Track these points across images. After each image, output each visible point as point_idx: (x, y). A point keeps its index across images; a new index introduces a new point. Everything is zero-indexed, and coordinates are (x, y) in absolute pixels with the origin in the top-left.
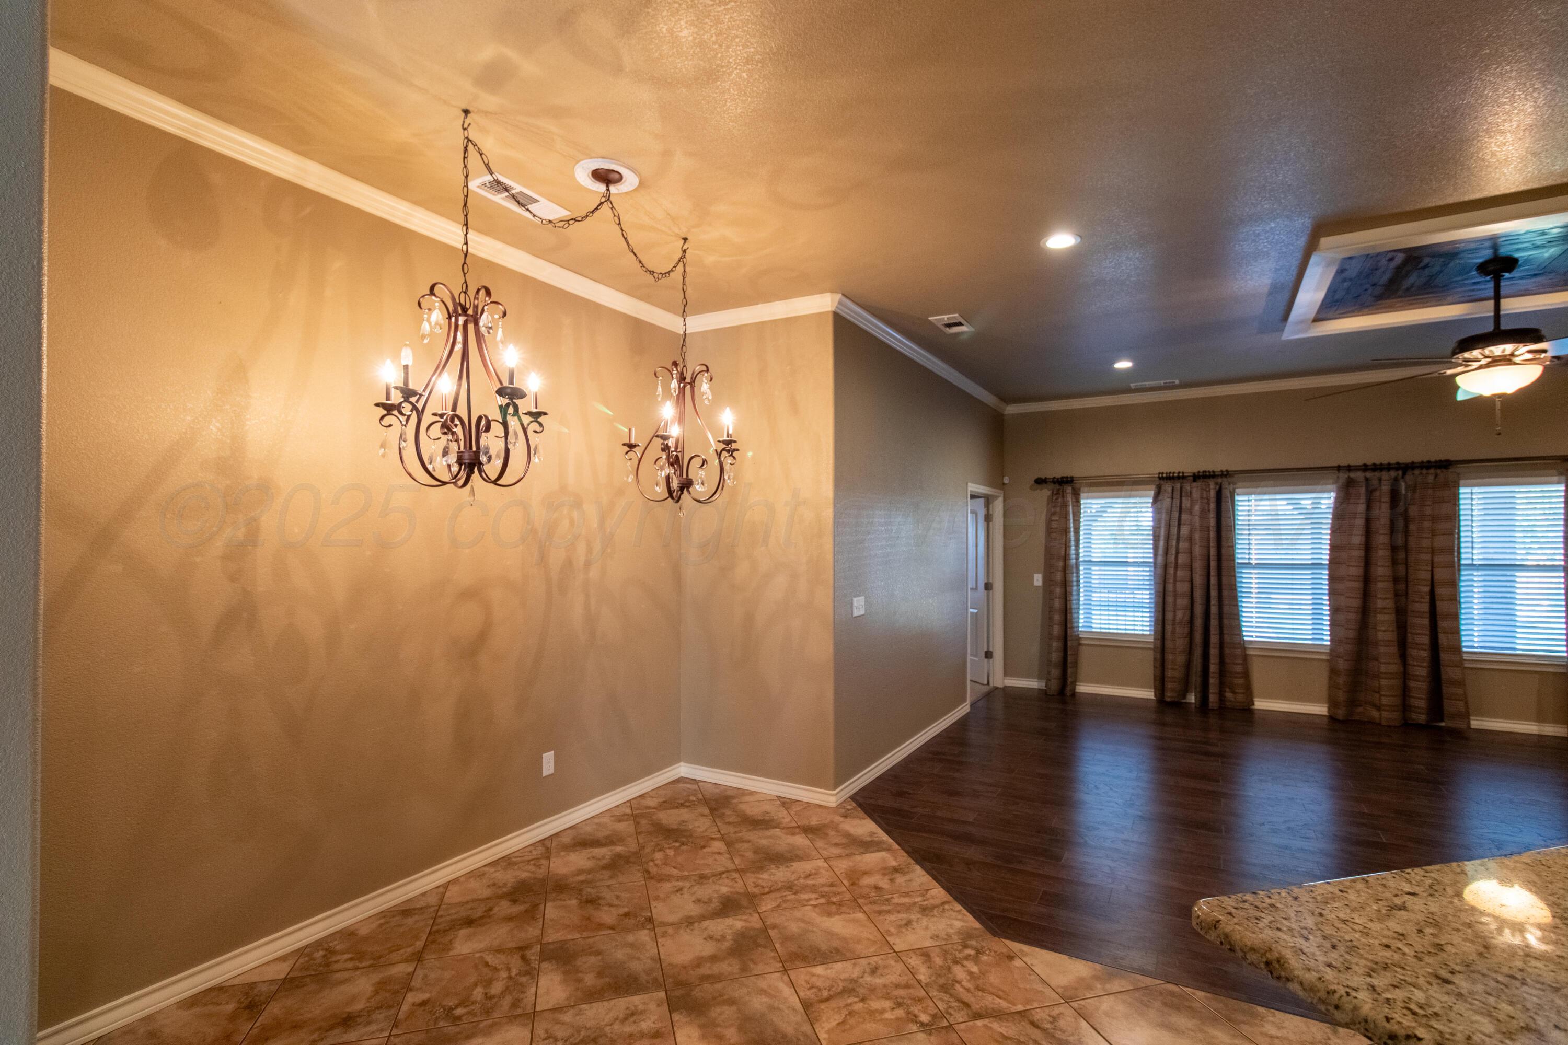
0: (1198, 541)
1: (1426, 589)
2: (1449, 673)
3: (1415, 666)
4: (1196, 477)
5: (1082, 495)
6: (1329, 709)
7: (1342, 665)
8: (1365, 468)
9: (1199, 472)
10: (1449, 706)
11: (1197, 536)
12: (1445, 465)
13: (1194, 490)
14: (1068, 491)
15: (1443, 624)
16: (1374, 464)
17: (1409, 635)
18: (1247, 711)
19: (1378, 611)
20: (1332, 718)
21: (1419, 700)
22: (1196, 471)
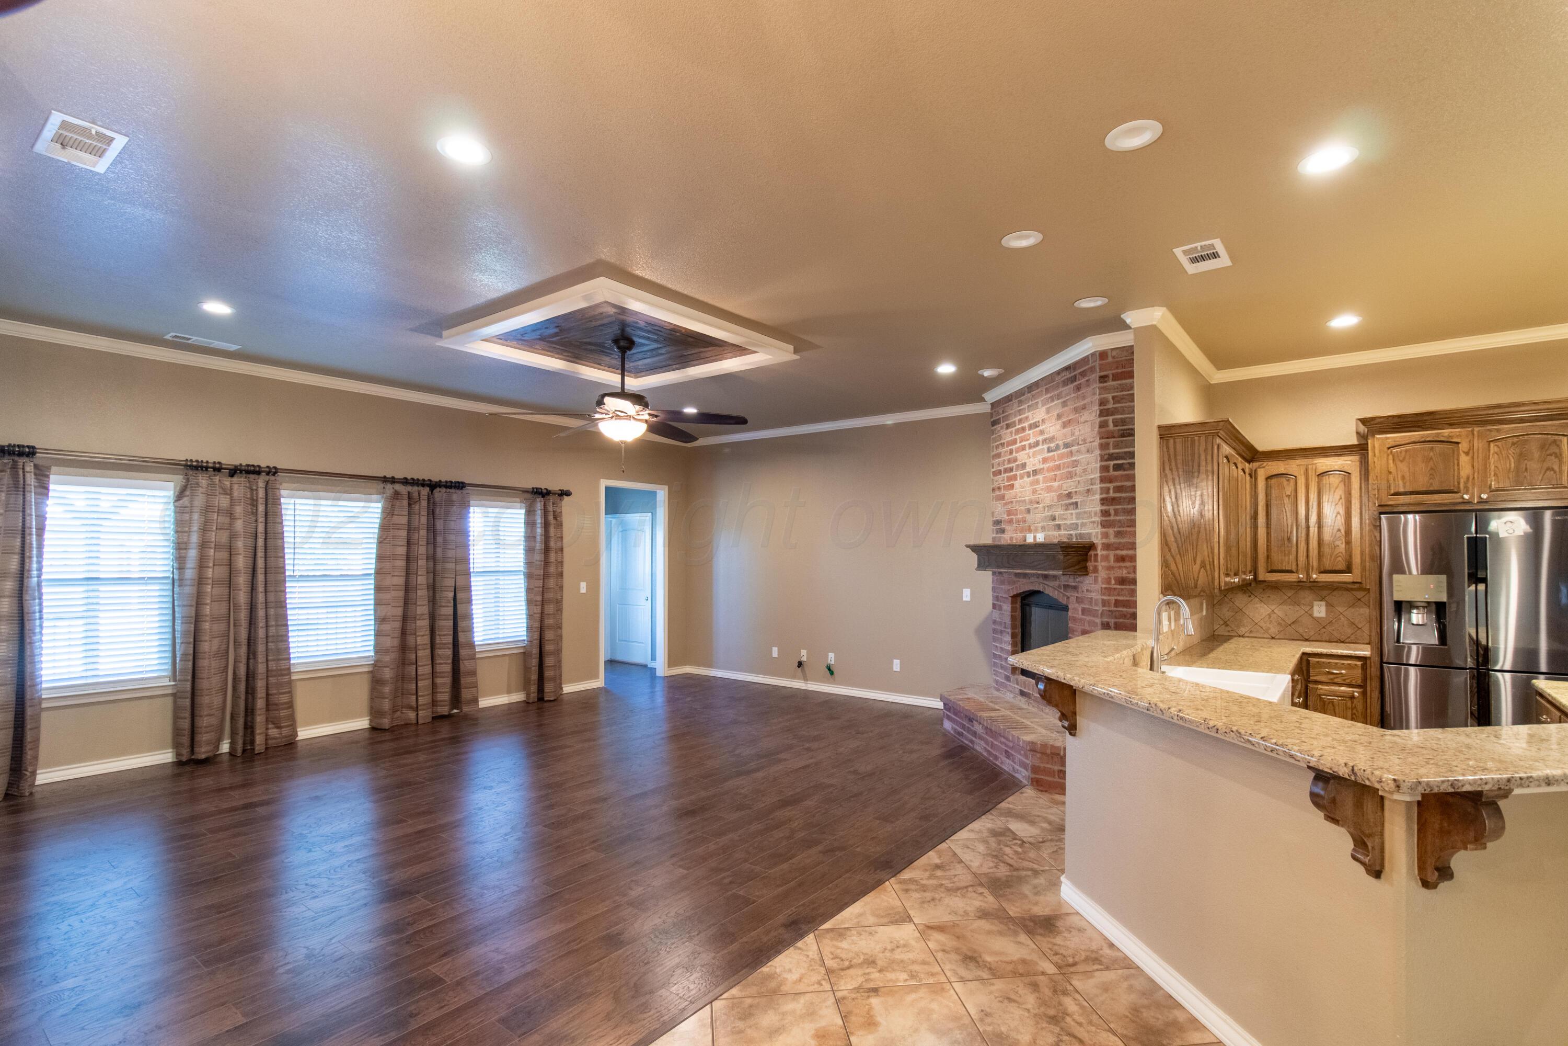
0: (241, 550)
1: (451, 595)
2: (465, 665)
3: (442, 664)
4: (234, 471)
5: (52, 477)
6: (371, 721)
7: (388, 674)
8: (405, 482)
9: (241, 465)
10: (466, 694)
11: (240, 544)
12: (460, 486)
13: (236, 487)
14: (27, 469)
15: (461, 624)
16: (413, 479)
17: (438, 637)
18: (290, 744)
19: (418, 617)
20: (373, 729)
21: (444, 695)
22: (237, 463)
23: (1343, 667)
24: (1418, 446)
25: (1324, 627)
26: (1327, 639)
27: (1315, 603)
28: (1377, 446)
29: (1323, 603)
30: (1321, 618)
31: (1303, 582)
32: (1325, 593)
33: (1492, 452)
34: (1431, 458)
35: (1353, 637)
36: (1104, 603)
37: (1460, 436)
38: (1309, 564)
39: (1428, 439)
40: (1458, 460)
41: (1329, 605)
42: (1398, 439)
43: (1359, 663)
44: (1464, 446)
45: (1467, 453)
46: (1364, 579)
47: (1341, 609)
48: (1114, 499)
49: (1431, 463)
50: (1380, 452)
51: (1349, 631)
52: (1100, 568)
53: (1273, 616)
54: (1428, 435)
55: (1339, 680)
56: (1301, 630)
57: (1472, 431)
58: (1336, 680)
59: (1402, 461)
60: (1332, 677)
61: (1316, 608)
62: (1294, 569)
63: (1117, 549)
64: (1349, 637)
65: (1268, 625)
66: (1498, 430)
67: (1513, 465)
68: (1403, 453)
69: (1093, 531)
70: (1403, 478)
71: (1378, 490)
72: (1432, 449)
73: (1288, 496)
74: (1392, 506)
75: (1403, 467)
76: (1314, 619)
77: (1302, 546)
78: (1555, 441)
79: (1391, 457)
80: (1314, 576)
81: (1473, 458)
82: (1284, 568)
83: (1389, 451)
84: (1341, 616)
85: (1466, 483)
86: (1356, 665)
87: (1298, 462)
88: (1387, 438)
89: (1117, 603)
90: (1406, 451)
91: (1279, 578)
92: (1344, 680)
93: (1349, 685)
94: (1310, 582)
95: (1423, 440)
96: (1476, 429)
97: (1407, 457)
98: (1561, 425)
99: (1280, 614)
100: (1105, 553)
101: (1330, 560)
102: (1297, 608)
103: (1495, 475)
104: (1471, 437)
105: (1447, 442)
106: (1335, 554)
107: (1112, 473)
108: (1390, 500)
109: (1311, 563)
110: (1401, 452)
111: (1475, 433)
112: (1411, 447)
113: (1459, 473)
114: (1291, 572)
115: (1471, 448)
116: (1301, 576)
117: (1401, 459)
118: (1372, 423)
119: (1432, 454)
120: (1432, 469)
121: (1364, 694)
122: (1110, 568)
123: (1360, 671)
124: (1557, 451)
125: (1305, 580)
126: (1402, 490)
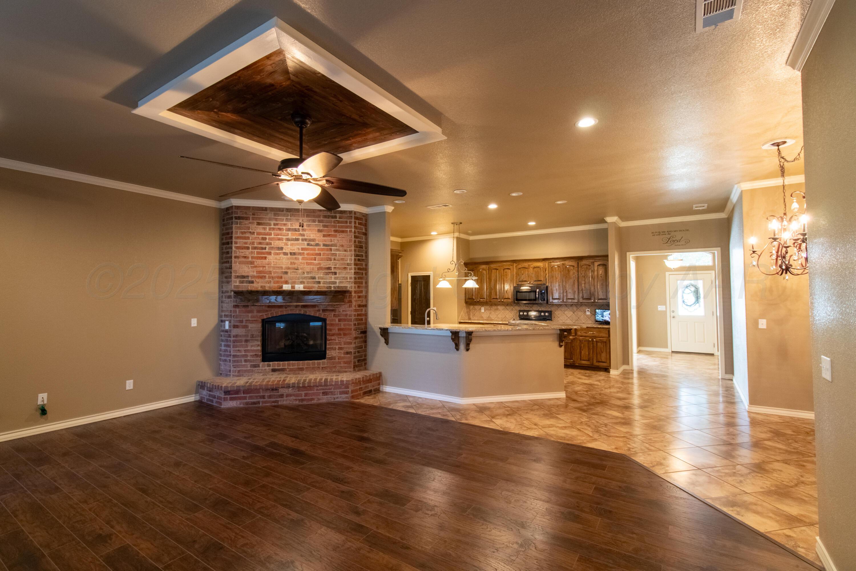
36: (355, 315)
48: (358, 272)
52: (353, 301)
63: (358, 293)
69: (350, 286)
89: (358, 315)
100: (355, 294)
107: (357, 262)
122: (356, 301)
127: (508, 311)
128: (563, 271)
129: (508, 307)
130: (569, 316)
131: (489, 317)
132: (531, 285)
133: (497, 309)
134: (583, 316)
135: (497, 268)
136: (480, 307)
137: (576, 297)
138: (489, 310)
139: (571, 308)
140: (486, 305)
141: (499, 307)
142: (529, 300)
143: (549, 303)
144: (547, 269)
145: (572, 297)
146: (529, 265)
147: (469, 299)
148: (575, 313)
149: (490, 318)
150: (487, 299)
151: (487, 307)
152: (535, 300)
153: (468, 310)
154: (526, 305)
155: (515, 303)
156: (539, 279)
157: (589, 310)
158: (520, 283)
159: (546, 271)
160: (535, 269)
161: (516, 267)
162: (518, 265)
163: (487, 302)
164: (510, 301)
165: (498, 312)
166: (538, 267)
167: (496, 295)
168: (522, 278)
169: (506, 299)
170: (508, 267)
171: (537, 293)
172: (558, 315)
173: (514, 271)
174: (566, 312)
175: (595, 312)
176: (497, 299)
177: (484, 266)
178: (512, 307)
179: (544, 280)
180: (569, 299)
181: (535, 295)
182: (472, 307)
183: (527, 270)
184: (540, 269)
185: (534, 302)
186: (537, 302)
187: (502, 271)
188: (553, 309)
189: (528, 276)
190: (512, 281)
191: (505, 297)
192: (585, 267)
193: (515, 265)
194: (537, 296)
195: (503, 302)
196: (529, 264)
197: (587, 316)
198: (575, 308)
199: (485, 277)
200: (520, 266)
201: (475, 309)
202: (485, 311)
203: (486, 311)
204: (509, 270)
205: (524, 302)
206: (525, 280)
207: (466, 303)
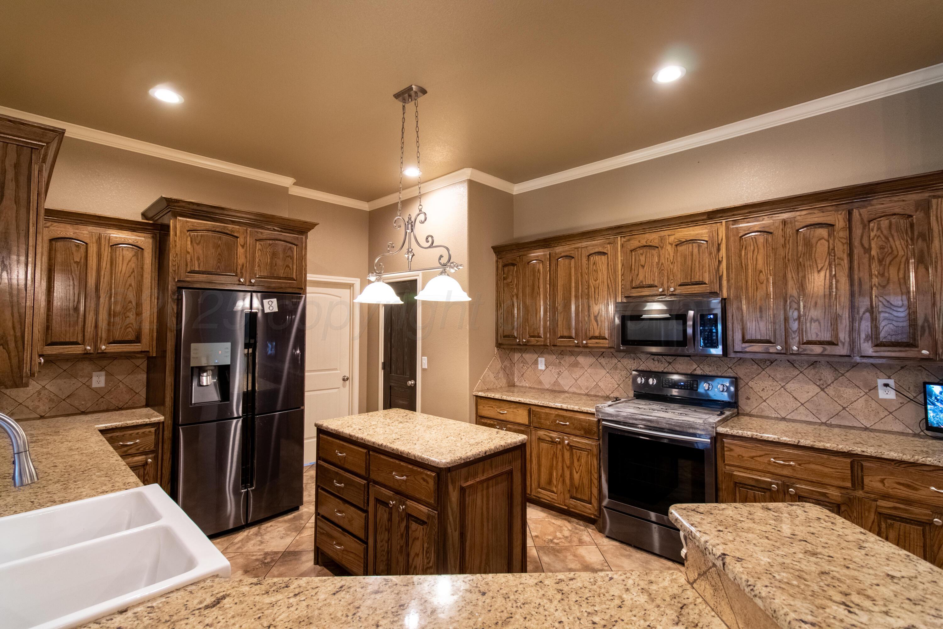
23: (138, 436)
24: (210, 234)
25: (102, 397)
26: (105, 407)
27: (94, 374)
28: (178, 227)
29: (103, 373)
30: (100, 388)
31: (90, 354)
32: (105, 363)
33: (257, 248)
34: (219, 246)
35: (130, 403)
37: (238, 232)
38: (97, 334)
39: (218, 230)
40: (237, 250)
41: (109, 375)
42: (195, 224)
43: (153, 430)
44: (241, 241)
45: (243, 246)
46: (151, 348)
47: (120, 378)
49: (219, 249)
50: (181, 232)
51: (127, 397)
53: (43, 392)
54: (218, 226)
55: (133, 451)
56: (76, 403)
57: (247, 230)
58: (130, 452)
59: (198, 244)
60: (125, 449)
61: (95, 379)
62: (80, 339)
64: (127, 403)
65: (37, 403)
66: (262, 233)
67: (269, 260)
68: (199, 237)
70: (198, 259)
71: (178, 267)
72: (220, 238)
73: (77, 263)
74: (188, 282)
75: (199, 249)
76: (93, 389)
77: (91, 318)
78: (290, 248)
79: (189, 239)
80: (103, 347)
81: (246, 251)
82: (67, 340)
83: (188, 233)
84: (120, 383)
85: (241, 269)
86: (150, 432)
87: (91, 228)
88: (187, 222)
90: (202, 236)
91: (61, 351)
92: (138, 449)
93: (142, 454)
94: (98, 353)
95: (213, 229)
96: (249, 229)
97: (202, 242)
98: (294, 238)
99: (52, 389)
101: (120, 332)
102: (74, 381)
103: (259, 266)
104: (245, 234)
105: (230, 235)
106: (125, 324)
108: (187, 277)
109: (100, 334)
110: (197, 236)
111: (248, 232)
112: (205, 233)
113: (237, 261)
114: (76, 343)
115: (245, 243)
116: (89, 348)
117: (198, 242)
118: (176, 204)
119: (220, 242)
120: (219, 254)
121: (155, 459)
123: (153, 437)
124: (291, 255)
125: (92, 352)
126: (197, 269)
127: (603, 372)
128: (784, 246)
129: (602, 360)
130: (804, 397)
131: (556, 383)
132: (668, 299)
133: (576, 365)
134: (861, 402)
135: (572, 253)
136: (536, 356)
137: (843, 335)
138: (555, 365)
139: (811, 372)
140: (549, 353)
141: (581, 359)
142: (667, 343)
143: (732, 355)
144: (723, 247)
145: (826, 336)
146: (662, 239)
147: (504, 337)
148: (831, 390)
149: (559, 385)
150: (546, 338)
151: (552, 358)
152: (683, 342)
153: (507, 363)
154: (656, 357)
155: (619, 351)
156: (697, 279)
157: (891, 382)
158: (635, 293)
159: (719, 250)
160: (681, 248)
161: (622, 246)
162: (629, 240)
163: (545, 345)
164: (605, 343)
165: (577, 372)
166: (693, 241)
167: (569, 328)
168: (641, 277)
169: (596, 338)
170: (600, 249)
171: (690, 323)
172: (764, 395)
173: (616, 258)
174: (791, 386)
175: (926, 394)
176: (571, 337)
177: (539, 253)
178: (615, 361)
179: (711, 282)
180: (809, 343)
181: (681, 328)
182: (517, 356)
183: (655, 252)
184: (699, 246)
185: (680, 350)
186: (689, 350)
187: (584, 260)
188: (741, 372)
189: (661, 271)
190: (612, 291)
191: (591, 334)
192: (885, 223)
193: (619, 241)
194: (690, 331)
195: (586, 346)
196: (662, 233)
197: (884, 404)
198: (827, 375)
199: (541, 281)
200: (635, 243)
201: (525, 362)
202: (547, 367)
203: (550, 368)
204: (604, 258)
205: (654, 349)
206: (650, 282)
207: (499, 345)
